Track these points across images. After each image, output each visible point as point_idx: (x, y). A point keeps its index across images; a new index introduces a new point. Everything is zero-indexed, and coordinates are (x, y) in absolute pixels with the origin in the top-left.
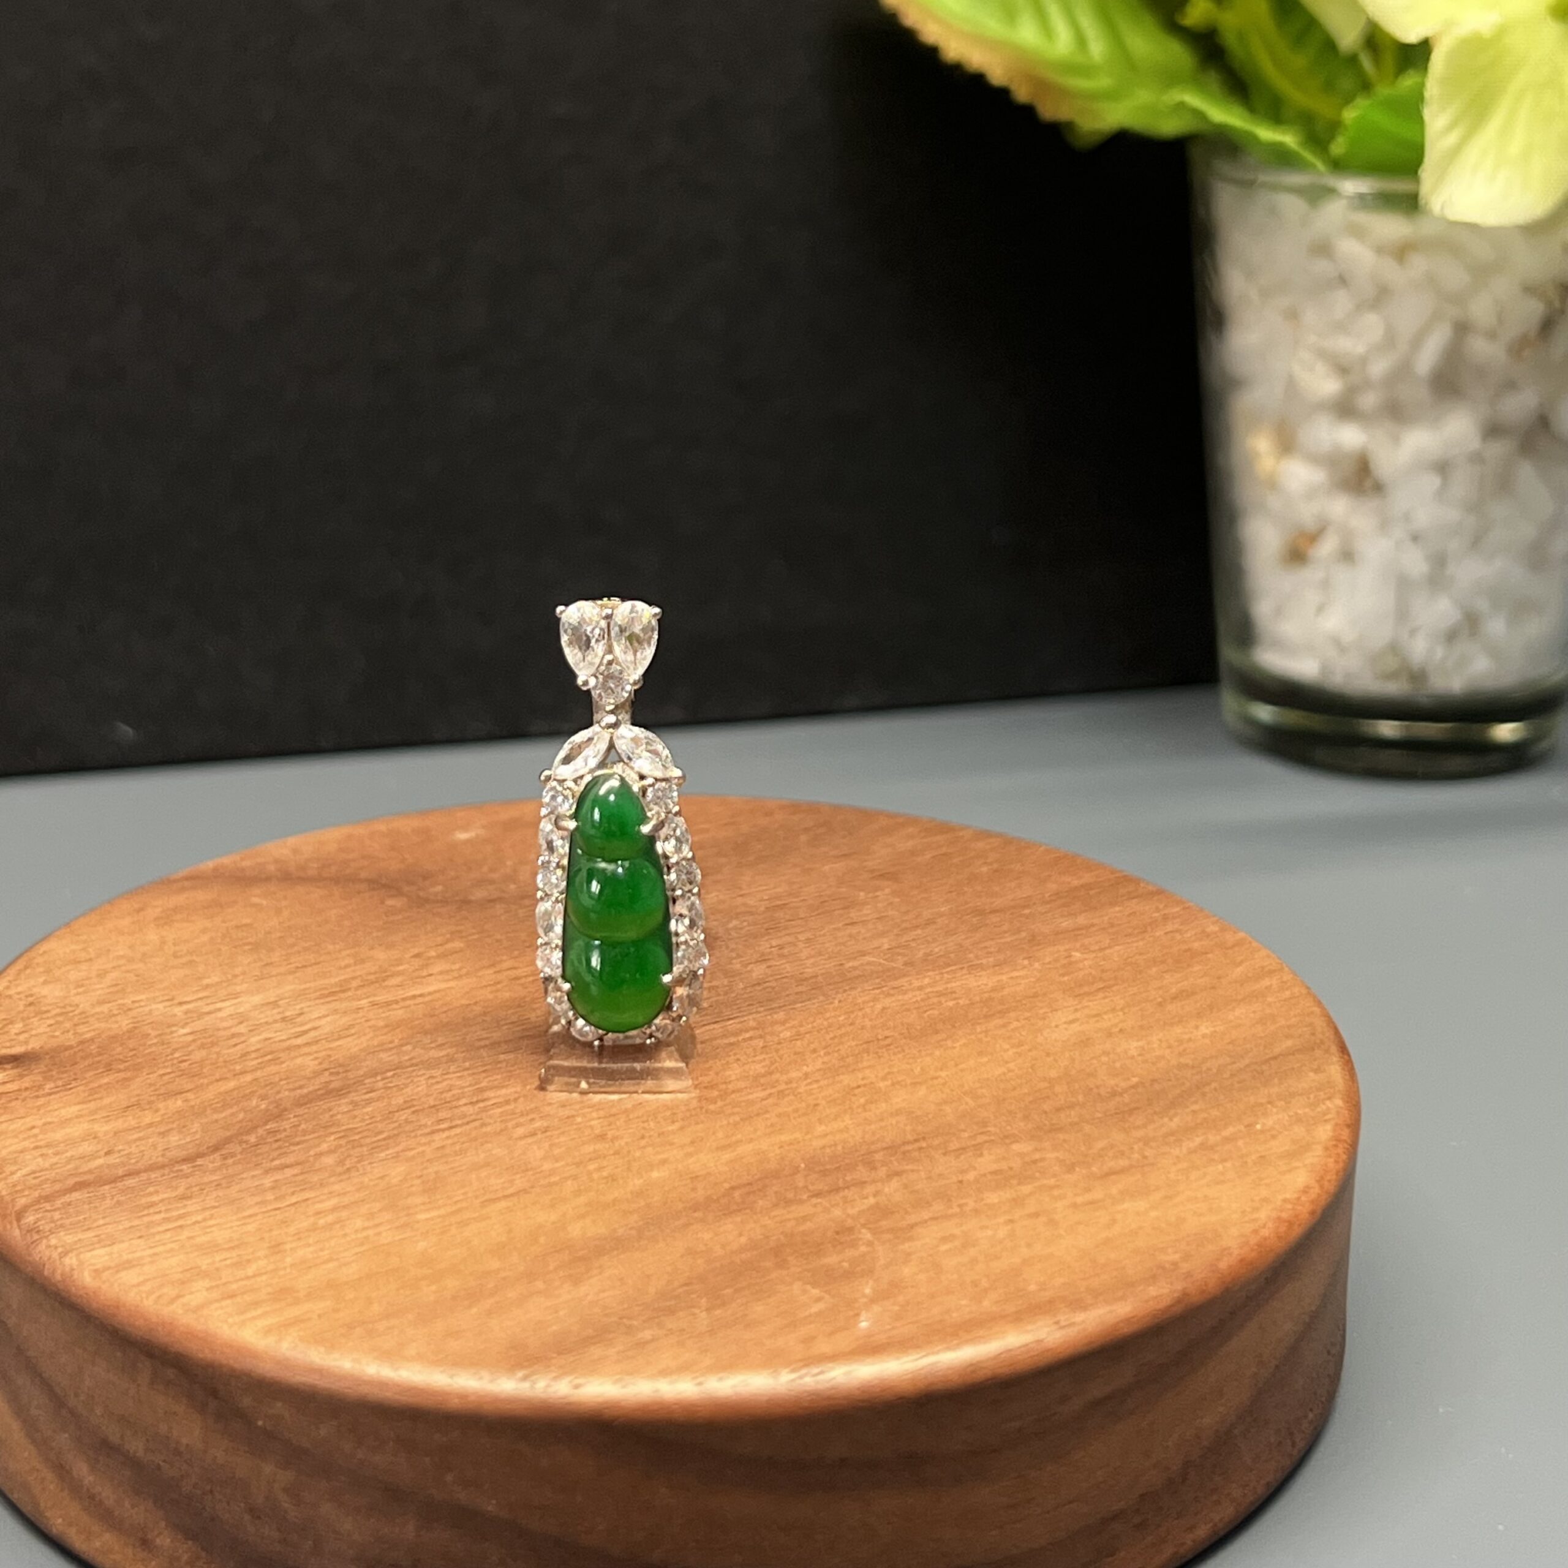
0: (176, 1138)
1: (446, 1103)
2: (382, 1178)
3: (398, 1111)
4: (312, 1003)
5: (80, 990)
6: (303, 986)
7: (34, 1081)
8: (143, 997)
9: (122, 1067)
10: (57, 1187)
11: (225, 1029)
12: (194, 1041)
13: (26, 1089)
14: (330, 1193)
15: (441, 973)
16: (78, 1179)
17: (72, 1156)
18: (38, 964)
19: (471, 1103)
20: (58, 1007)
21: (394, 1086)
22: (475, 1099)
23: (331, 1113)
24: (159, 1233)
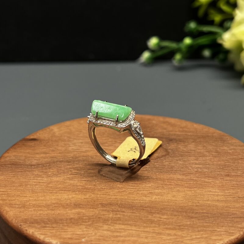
2: (52, 179)
3: (72, 168)
7: (32, 144)
8: (67, 135)
9: (46, 146)
11: (70, 145)
14: (41, 179)
16: (13, 163)
17: (18, 159)
19: (84, 171)
20: (53, 133)
21: (78, 164)
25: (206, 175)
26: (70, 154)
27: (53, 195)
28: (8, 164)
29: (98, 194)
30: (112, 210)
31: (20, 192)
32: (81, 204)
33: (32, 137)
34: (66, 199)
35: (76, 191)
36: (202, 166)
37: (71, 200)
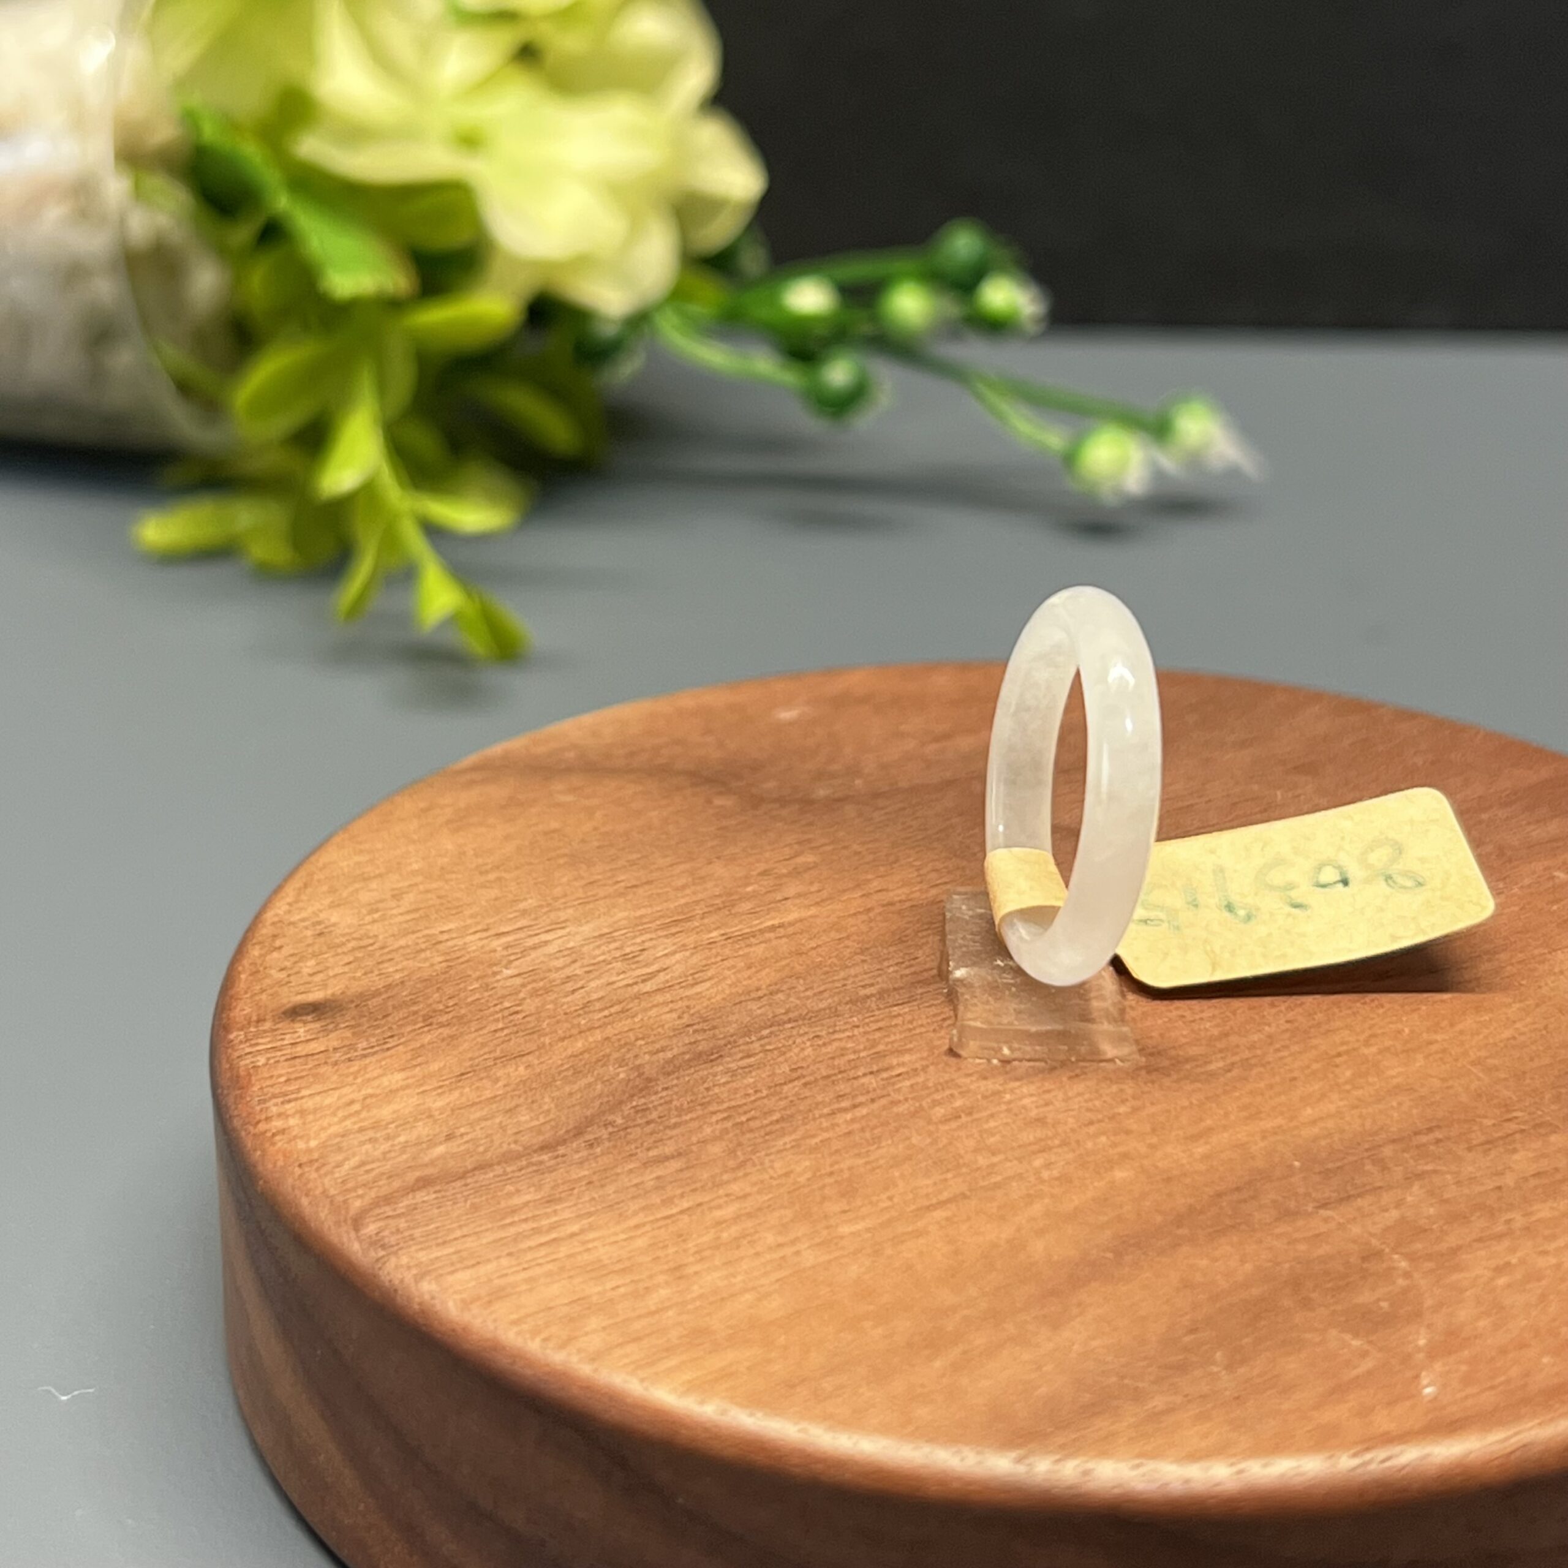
0: (527, 1117)
1: (840, 1072)
2: (787, 1174)
3: (785, 1083)
4: (653, 936)
5: (376, 916)
6: (639, 913)
7: (342, 1039)
8: (452, 926)
9: (444, 1018)
10: (397, 1184)
11: (558, 969)
12: (523, 985)
13: (335, 1049)
14: (727, 1195)
15: (799, 895)
16: (418, 1174)
17: (407, 1142)
18: (319, 881)
19: (871, 1073)
20: (354, 939)
21: (775, 1049)
22: (875, 1068)
23: (706, 1085)
24: (530, 1248)
28: (404, 1192)
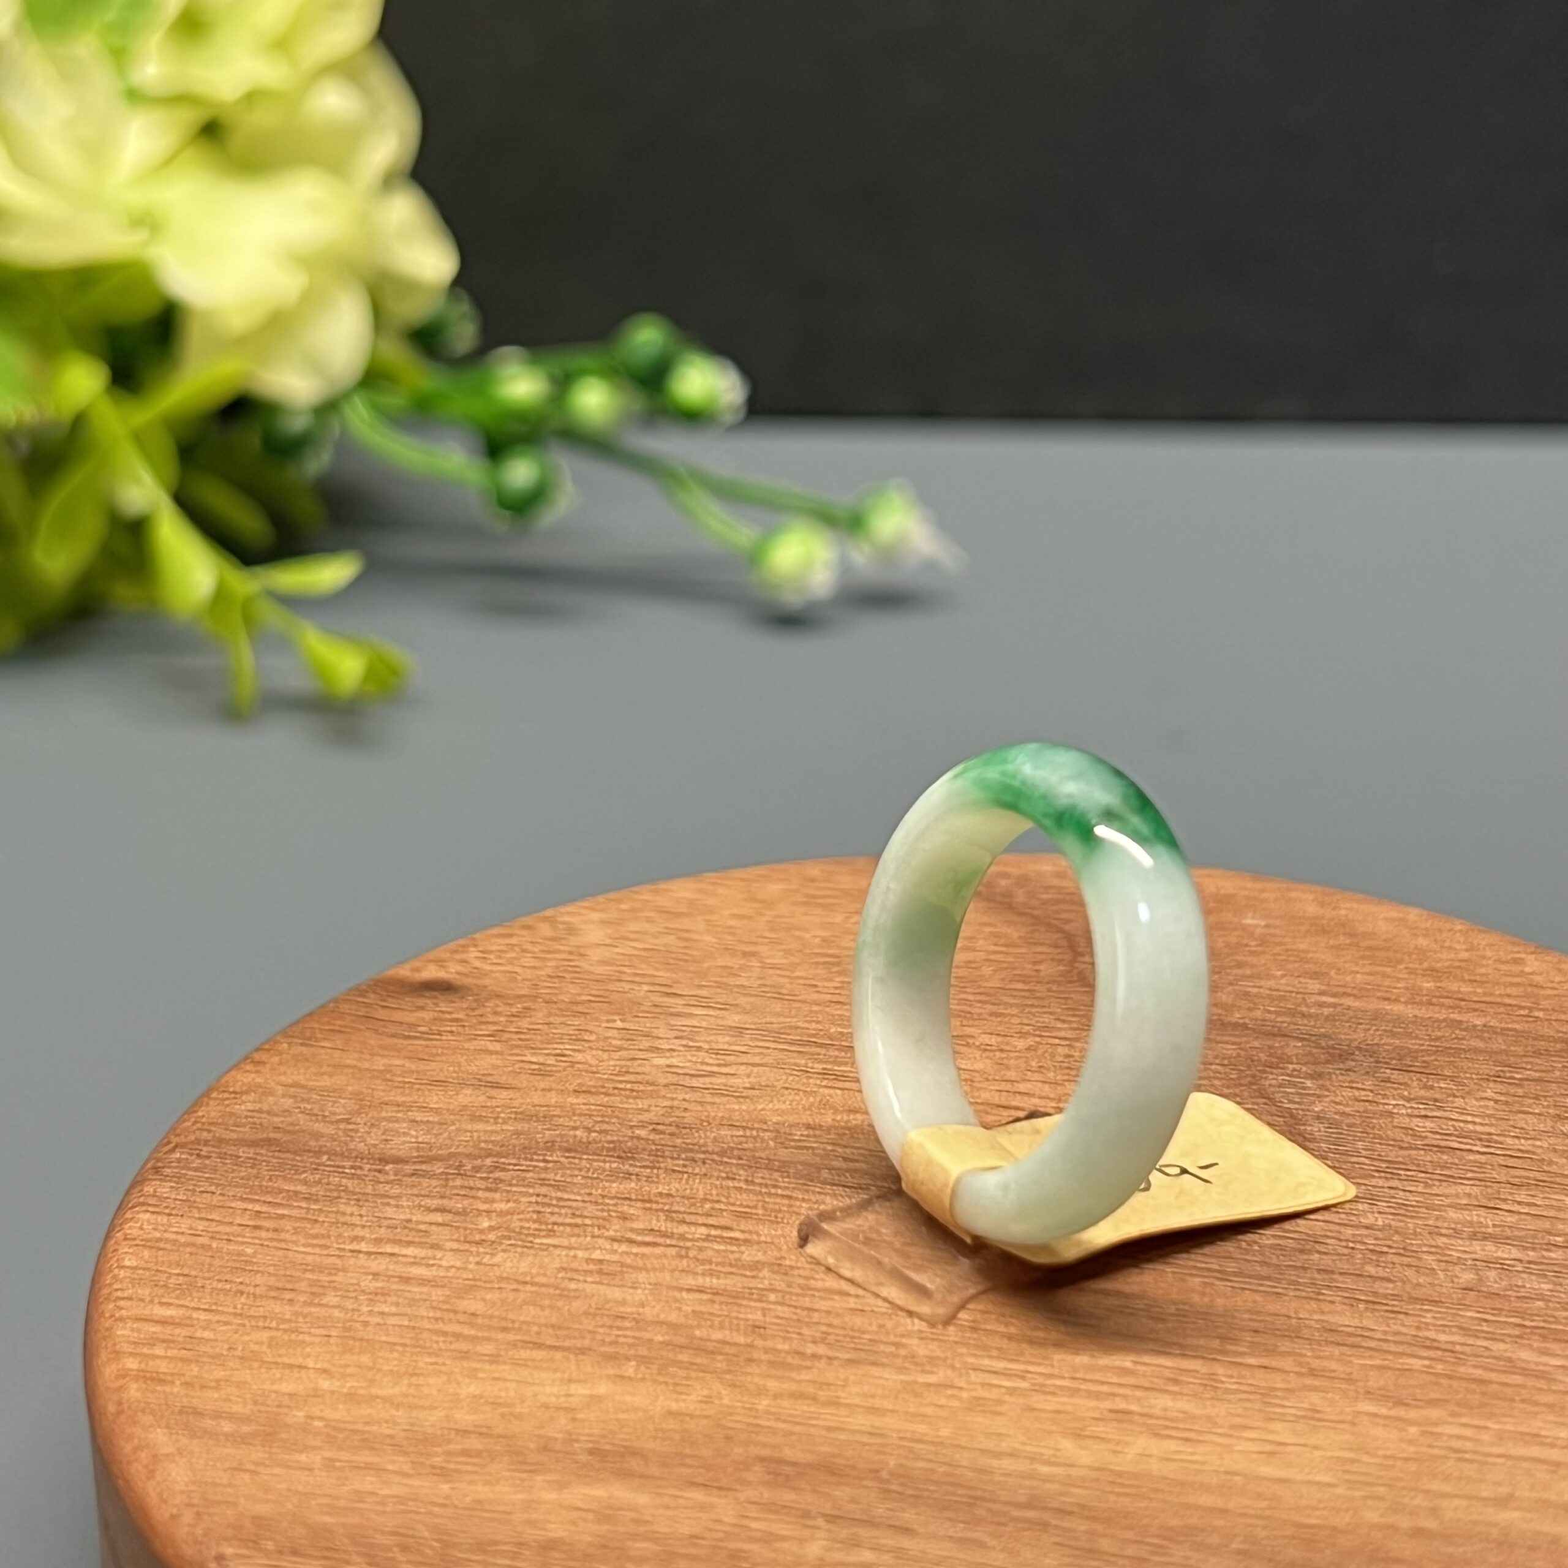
1: (689, 1213)
2: (492, 1265)
3: (633, 1201)
10: (249, 1135)
11: (656, 1038)
19: (711, 1226)
20: (570, 951)
21: (682, 1172)
24: (231, 1224)
25: (1531, 1316)
26: (641, 1104)
27: (472, 1374)
28: (239, 1142)
29: (761, 1391)
30: (827, 1508)
31: (264, 1335)
32: (634, 1453)
33: (431, 973)
34: (546, 1406)
35: (628, 1359)
36: (1515, 1253)
37: (580, 1416)
